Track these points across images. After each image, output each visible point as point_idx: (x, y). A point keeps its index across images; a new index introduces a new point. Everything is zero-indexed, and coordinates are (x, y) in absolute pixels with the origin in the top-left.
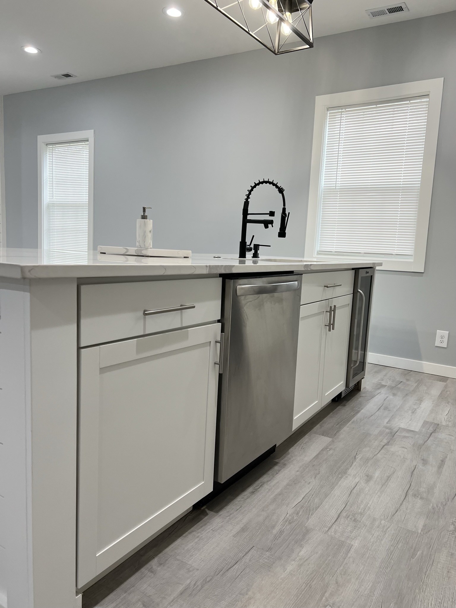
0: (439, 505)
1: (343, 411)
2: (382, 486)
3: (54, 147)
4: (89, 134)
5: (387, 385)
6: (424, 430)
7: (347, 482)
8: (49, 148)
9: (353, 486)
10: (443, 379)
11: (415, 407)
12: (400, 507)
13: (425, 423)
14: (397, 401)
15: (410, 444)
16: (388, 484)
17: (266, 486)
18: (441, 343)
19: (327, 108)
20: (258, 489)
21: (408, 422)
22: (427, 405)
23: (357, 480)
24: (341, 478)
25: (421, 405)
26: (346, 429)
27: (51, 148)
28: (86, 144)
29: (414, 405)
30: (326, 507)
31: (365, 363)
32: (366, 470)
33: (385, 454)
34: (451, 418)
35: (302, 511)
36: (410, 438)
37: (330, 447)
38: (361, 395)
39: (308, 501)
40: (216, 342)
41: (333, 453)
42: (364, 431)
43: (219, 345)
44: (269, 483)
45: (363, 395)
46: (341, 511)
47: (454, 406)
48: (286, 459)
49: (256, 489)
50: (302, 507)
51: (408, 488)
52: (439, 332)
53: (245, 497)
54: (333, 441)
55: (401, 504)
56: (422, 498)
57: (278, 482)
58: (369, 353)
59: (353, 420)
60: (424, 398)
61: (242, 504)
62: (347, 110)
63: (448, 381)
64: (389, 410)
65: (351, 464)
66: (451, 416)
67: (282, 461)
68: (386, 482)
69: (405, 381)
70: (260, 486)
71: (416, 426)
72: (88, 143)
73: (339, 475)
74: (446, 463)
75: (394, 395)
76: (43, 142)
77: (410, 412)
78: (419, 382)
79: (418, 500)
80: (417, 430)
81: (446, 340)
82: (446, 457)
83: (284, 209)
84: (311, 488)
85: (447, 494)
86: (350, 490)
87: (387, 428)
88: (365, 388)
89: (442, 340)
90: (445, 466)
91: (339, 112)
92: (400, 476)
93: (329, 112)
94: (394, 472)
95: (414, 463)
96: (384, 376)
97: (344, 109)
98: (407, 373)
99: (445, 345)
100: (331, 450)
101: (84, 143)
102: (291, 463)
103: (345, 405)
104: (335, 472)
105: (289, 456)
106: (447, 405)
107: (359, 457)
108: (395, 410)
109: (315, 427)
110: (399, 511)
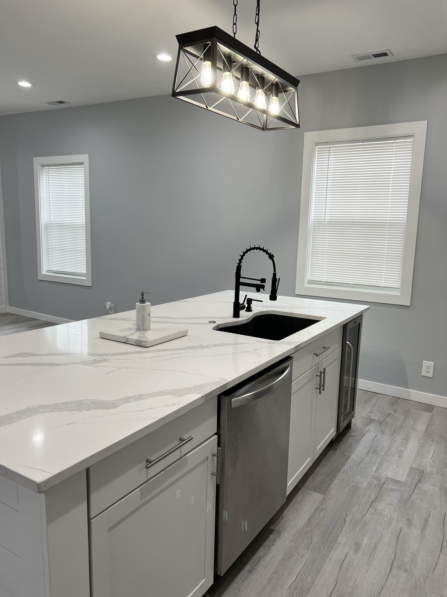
0: (421, 579)
1: (335, 456)
2: (370, 557)
3: (50, 169)
4: (85, 158)
5: (375, 420)
6: (409, 479)
7: (337, 554)
8: (44, 169)
9: (343, 558)
10: (429, 408)
11: (402, 449)
12: (385, 583)
13: (411, 469)
14: (385, 441)
15: (397, 499)
16: (375, 554)
17: (262, 563)
18: (427, 373)
19: (315, 143)
20: (255, 566)
21: (395, 470)
22: (413, 445)
23: (346, 550)
24: (332, 548)
25: (407, 446)
26: (336, 481)
27: (46, 170)
28: (81, 167)
29: (401, 445)
30: (318, 587)
31: (355, 389)
32: (355, 536)
33: (373, 514)
34: (435, 462)
35: (295, 593)
36: (396, 491)
37: (321, 507)
38: (351, 434)
39: (301, 581)
40: (213, 455)
41: (324, 515)
42: (353, 484)
43: (215, 458)
44: (265, 558)
45: (353, 434)
46: (331, 591)
47: (439, 446)
48: (280, 524)
49: (253, 566)
50: (296, 588)
51: (393, 558)
52: (425, 363)
53: (243, 578)
54: (324, 499)
55: (387, 579)
56: (406, 571)
57: (273, 557)
58: (359, 380)
59: (343, 469)
60: (411, 435)
61: (240, 587)
62: (334, 146)
63: (434, 411)
64: (377, 454)
65: (341, 529)
66: (435, 459)
67: (277, 528)
68: (373, 551)
69: (393, 413)
70: (256, 562)
71: (402, 475)
72: (83, 166)
73: (330, 544)
74: (429, 523)
75: (383, 432)
76: (39, 164)
77: (397, 455)
78: (407, 413)
79: (403, 573)
80: (403, 480)
81: (431, 370)
82: (430, 515)
83: (275, 275)
84: (304, 563)
85: (429, 564)
86: (339, 565)
87: (374, 477)
88: (355, 424)
89: (428, 370)
90: (429, 528)
91: (328, 148)
92: (386, 543)
93: (317, 147)
94: (381, 538)
95: (400, 525)
96: (373, 406)
97: (331, 145)
98: (396, 401)
99: (430, 375)
100: (322, 512)
101: (79, 166)
102: (285, 531)
103: (336, 449)
104: (327, 540)
105: (283, 521)
106: (432, 444)
107: (348, 519)
108: (383, 454)
109: (307, 480)
110: (384, 588)
